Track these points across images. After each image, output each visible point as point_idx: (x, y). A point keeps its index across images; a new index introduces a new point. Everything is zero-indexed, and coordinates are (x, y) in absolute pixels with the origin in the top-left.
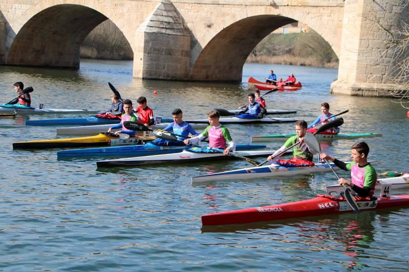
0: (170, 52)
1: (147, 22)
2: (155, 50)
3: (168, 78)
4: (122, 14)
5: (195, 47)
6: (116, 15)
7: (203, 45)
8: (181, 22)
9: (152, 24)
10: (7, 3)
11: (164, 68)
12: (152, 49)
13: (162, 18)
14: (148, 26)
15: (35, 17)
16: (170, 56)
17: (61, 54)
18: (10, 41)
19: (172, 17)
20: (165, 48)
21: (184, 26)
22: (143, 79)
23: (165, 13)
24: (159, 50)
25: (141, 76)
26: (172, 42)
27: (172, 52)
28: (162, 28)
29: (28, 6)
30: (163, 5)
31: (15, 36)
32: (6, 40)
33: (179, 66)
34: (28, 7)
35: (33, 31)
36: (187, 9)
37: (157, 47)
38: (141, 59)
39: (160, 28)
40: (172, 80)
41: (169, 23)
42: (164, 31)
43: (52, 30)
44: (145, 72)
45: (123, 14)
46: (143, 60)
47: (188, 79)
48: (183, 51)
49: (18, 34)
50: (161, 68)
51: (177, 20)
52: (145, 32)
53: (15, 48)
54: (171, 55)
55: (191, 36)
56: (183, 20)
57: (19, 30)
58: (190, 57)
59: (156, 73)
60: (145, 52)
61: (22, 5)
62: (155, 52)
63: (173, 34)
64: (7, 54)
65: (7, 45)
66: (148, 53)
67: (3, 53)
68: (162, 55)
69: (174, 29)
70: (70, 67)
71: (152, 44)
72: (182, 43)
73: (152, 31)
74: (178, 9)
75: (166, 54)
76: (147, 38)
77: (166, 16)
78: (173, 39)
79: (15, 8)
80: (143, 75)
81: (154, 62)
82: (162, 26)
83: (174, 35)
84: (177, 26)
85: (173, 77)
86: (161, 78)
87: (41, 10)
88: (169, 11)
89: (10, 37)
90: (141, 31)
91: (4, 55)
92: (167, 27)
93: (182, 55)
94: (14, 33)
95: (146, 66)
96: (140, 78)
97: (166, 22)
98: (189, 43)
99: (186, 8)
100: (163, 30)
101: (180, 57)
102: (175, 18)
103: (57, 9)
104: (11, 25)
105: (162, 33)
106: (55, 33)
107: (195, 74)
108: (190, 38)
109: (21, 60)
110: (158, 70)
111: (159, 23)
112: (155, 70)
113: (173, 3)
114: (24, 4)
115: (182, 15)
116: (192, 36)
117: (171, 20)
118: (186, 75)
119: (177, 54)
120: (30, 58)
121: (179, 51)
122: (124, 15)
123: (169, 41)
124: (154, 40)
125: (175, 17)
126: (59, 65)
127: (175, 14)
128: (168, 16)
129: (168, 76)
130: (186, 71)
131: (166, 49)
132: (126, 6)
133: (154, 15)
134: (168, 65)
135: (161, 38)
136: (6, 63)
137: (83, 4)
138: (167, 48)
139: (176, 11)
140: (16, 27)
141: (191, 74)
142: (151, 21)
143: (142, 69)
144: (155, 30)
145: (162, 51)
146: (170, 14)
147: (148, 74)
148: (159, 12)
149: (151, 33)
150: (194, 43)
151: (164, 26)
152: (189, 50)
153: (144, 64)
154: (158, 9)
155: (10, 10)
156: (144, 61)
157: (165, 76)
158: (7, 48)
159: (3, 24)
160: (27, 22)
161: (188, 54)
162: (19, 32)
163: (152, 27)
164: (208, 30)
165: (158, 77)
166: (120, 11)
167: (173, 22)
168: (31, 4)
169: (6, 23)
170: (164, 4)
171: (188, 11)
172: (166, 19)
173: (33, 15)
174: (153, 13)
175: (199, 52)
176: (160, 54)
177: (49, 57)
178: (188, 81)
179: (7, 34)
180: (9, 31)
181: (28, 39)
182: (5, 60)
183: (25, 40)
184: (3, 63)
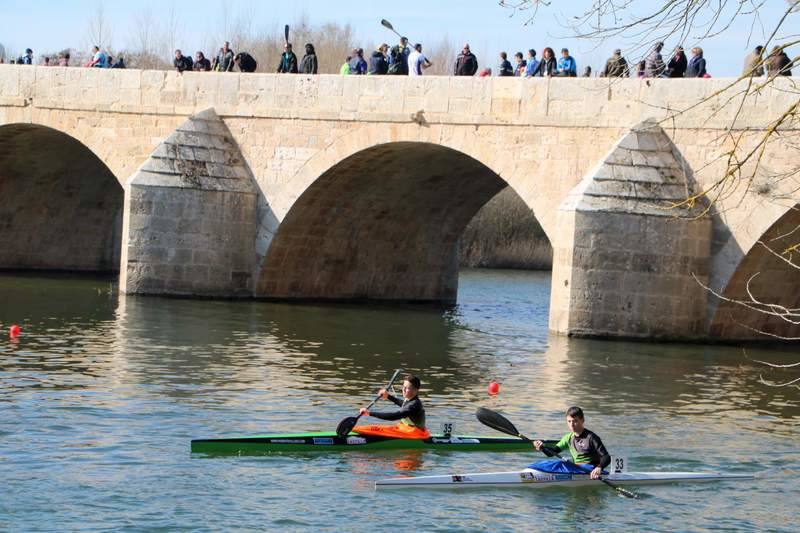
0: (646, 264)
1: (587, 183)
2: (605, 257)
3: (642, 335)
4: (534, 164)
5: (724, 250)
6: (517, 167)
7: (746, 242)
8: (685, 180)
9: (599, 188)
10: (263, 145)
11: (630, 306)
12: (597, 257)
13: (627, 173)
14: (585, 194)
15: (323, 176)
16: (647, 274)
17: (402, 268)
18: (266, 240)
19: (657, 168)
20: (632, 252)
21: (691, 190)
22: (570, 335)
23: (638, 159)
24: (614, 259)
25: (564, 328)
26: (653, 234)
27: (653, 262)
28: (627, 198)
29: (309, 150)
30: (635, 136)
31: (277, 227)
32: (256, 237)
33: (675, 300)
34: (312, 151)
35: (324, 212)
36: (702, 146)
37: (610, 251)
38: (566, 283)
39: (620, 197)
40: (651, 341)
41: (648, 185)
42: (630, 206)
43: (374, 207)
44: (575, 318)
45: (534, 162)
46: (569, 286)
47: (703, 336)
48: (686, 260)
49: (286, 218)
50: (620, 306)
51: (672, 177)
52: (577, 210)
53: (276, 255)
54: (650, 270)
55: (712, 219)
56: (689, 173)
57: (287, 212)
58: (711, 276)
59: (605, 322)
60: (576, 264)
61: (298, 150)
62: (605, 263)
63: (658, 213)
64: (257, 271)
65: (259, 251)
66: (586, 267)
67: (247, 271)
68: (626, 270)
69: (660, 200)
70: (428, 302)
71: (597, 243)
72: (685, 237)
73: (597, 209)
74: (679, 147)
75: (634, 269)
76: (584, 227)
77: (640, 166)
78: (657, 227)
79: (281, 158)
80: (570, 325)
81: (599, 291)
82: (625, 194)
83: (660, 216)
84: (671, 192)
85: (655, 331)
86: (621, 333)
87: (338, 160)
88: (652, 151)
89: (267, 229)
90: (568, 207)
91: (249, 275)
92: (640, 195)
93: (683, 270)
94: (276, 219)
95: (578, 302)
96: (563, 335)
97: (640, 183)
98: (706, 239)
99: (699, 142)
100: (630, 202)
101: (677, 276)
102: (666, 171)
103: (380, 156)
104: (269, 199)
105: (625, 213)
106: (382, 215)
107: (726, 323)
108: (709, 222)
109: (294, 287)
110: (612, 313)
111: (621, 184)
112: (603, 311)
113: (667, 131)
114: (301, 146)
115: (688, 161)
116: (715, 219)
117: (654, 177)
118: (698, 326)
119: (667, 269)
120: (318, 279)
121: (673, 259)
122: (539, 166)
123: (645, 235)
124: (601, 232)
125: (669, 168)
126: (396, 296)
127: (670, 160)
128: (647, 166)
129: (641, 329)
130: (697, 313)
131: (636, 255)
132: (543, 143)
133: (606, 163)
134: (642, 299)
135: (622, 226)
136: (255, 295)
137: (438, 142)
138: (639, 252)
139: (672, 151)
140: (281, 204)
141: (711, 321)
142: (597, 180)
143: (567, 309)
144: (606, 205)
145: (625, 260)
146: (654, 160)
147: (585, 324)
148: (623, 155)
149: (594, 212)
150: (720, 236)
151: (633, 194)
152: (706, 255)
153: (574, 297)
154: (619, 147)
155: (269, 164)
156: (572, 288)
157: (632, 329)
158: (258, 257)
159: (252, 197)
160: (307, 191)
161: (704, 268)
162: (287, 215)
163: (598, 196)
164: (761, 202)
165: (610, 332)
166: (530, 156)
167: (661, 181)
168: (317, 146)
169: (258, 195)
170: (638, 133)
171: (707, 152)
172: (640, 175)
173: (320, 174)
174: (604, 159)
175: (734, 263)
176: (619, 268)
177: (368, 276)
178: (703, 343)
179: (260, 223)
180: (264, 215)
181: (310, 233)
182: (251, 286)
183: (303, 236)
184: (247, 296)
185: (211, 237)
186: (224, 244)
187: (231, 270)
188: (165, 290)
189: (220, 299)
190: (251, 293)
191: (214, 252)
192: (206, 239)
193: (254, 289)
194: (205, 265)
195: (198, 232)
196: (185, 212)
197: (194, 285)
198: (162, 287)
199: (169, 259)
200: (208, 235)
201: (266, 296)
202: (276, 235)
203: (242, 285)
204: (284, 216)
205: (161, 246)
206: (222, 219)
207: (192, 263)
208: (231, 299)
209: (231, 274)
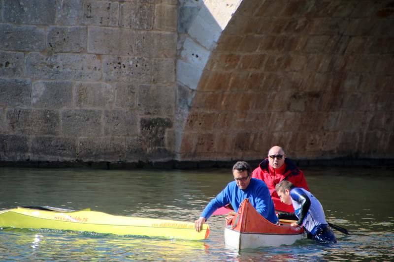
18: (197, 62)
32: (177, 57)
35: (294, 9)
49: (231, 22)
53: (214, 87)
57: (233, 10)
64: (182, 116)
67: (164, 116)
89: (197, 41)
91: (169, 124)
94: (213, 21)
136: (179, 158)
158: (184, 92)
162: (235, 17)
179: (186, 32)
180: (191, 17)
181: (269, 47)
182: (172, 142)
183: (258, 52)
184: (167, 159)
185: (105, 59)
186: (126, 71)
187: (139, 116)
188: (29, 155)
189: (123, 166)
190: (173, 154)
191: (109, 86)
192: (96, 63)
193: (178, 148)
194: (97, 109)
195: (83, 51)
196: (59, 16)
197: (78, 144)
198: (24, 150)
199: (34, 100)
200: (99, 56)
201: (197, 159)
202: (214, 52)
203: (159, 142)
204: (229, 18)
205: (19, 79)
206: (121, 26)
207: (73, 107)
208: (139, 166)
209: (138, 124)
